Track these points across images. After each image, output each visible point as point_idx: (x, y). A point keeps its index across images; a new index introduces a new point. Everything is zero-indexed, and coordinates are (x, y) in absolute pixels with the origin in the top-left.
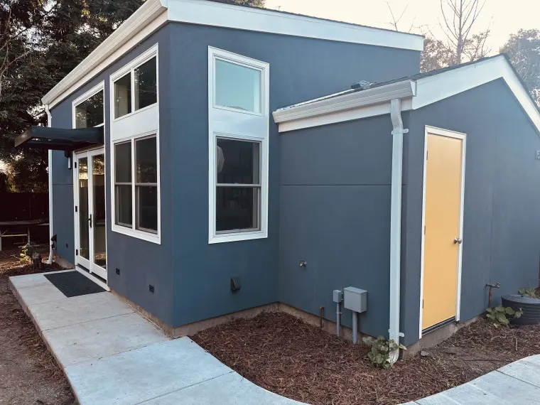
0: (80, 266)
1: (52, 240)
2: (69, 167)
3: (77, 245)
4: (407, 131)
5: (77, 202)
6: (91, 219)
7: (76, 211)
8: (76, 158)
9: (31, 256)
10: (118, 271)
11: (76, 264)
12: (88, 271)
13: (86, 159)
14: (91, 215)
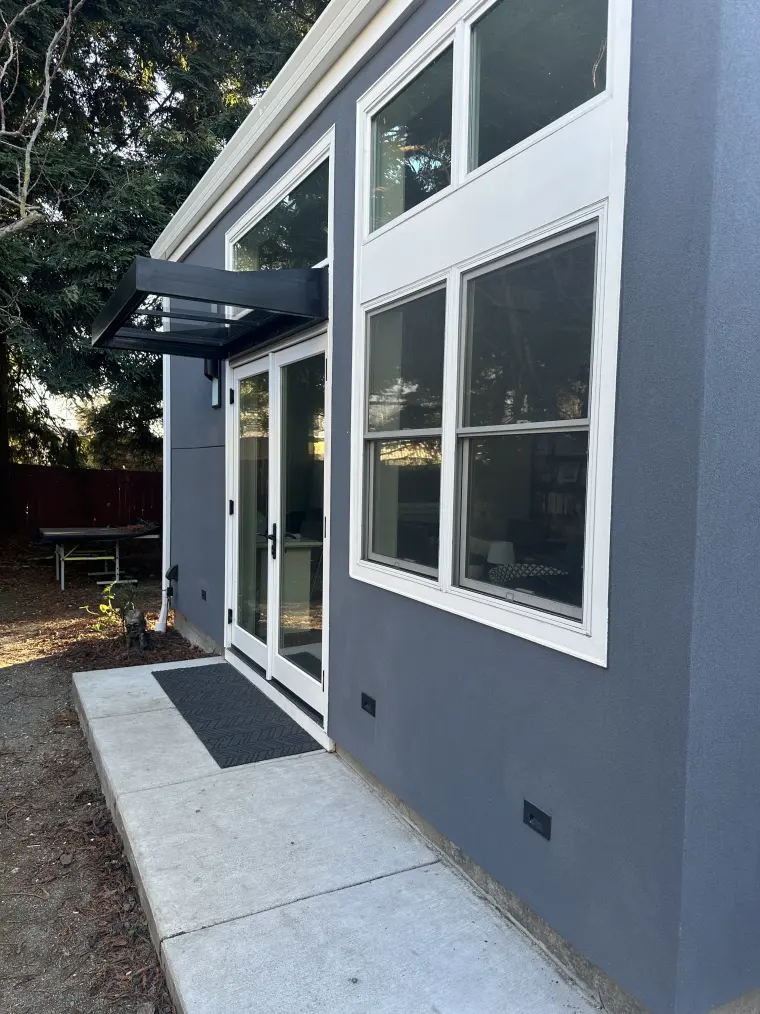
0: (235, 650)
1: (168, 577)
2: (215, 402)
3: (231, 599)
5: (232, 490)
6: (274, 537)
7: (232, 512)
8: (234, 377)
9: (122, 614)
10: (368, 704)
11: (227, 645)
12: (262, 672)
13: (265, 375)
14: (275, 526)
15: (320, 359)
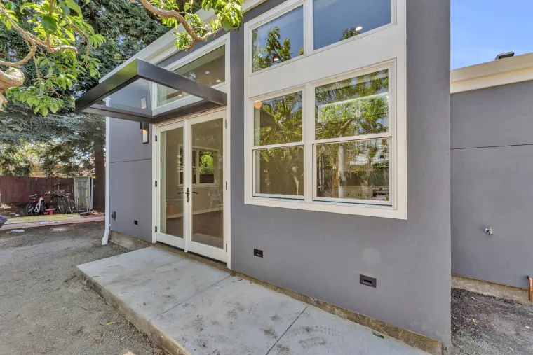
3: (156, 222)
5: (156, 176)
6: (188, 193)
7: (156, 186)
8: (157, 131)
10: (259, 253)
14: (188, 189)
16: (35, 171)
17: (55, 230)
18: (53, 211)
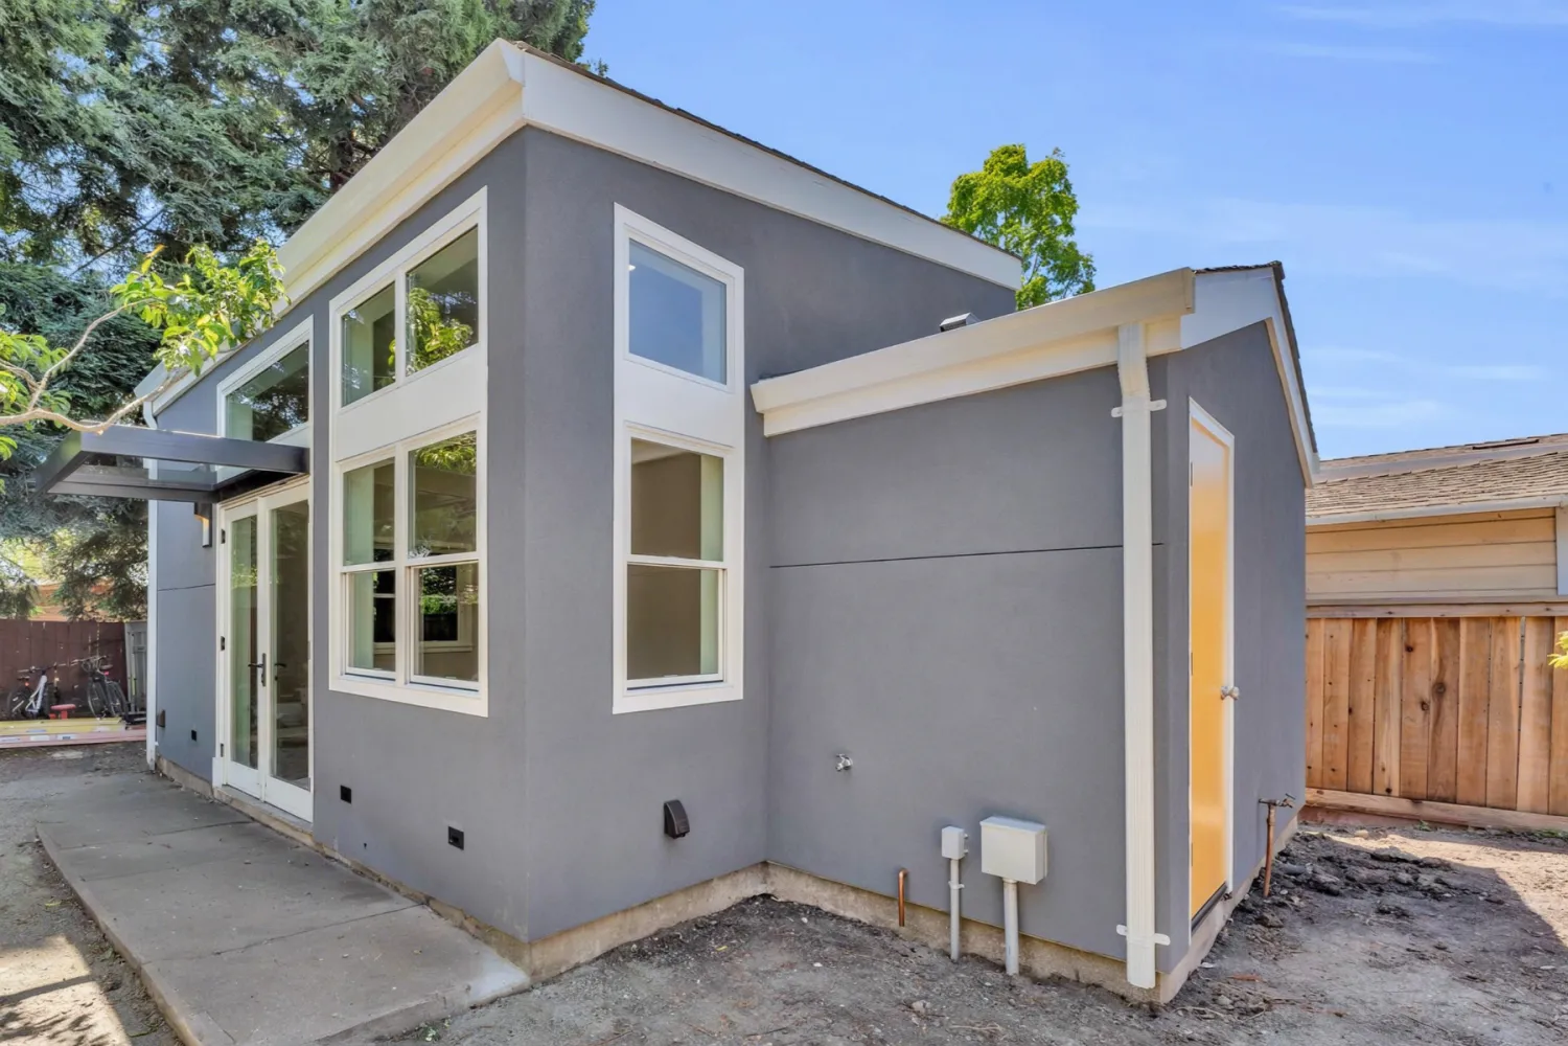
2: (206, 542)
3: (223, 734)
4: (1162, 404)
5: (224, 626)
6: (263, 666)
7: (223, 648)
8: (225, 519)
10: (347, 794)
13: (253, 520)
14: (264, 656)
15: (305, 504)
16: (42, 604)
17: (57, 755)
18: (69, 710)
